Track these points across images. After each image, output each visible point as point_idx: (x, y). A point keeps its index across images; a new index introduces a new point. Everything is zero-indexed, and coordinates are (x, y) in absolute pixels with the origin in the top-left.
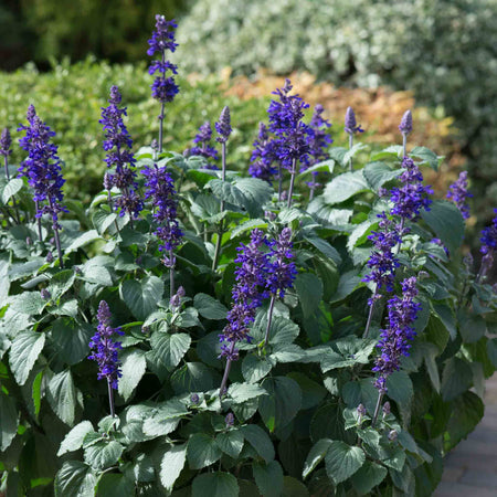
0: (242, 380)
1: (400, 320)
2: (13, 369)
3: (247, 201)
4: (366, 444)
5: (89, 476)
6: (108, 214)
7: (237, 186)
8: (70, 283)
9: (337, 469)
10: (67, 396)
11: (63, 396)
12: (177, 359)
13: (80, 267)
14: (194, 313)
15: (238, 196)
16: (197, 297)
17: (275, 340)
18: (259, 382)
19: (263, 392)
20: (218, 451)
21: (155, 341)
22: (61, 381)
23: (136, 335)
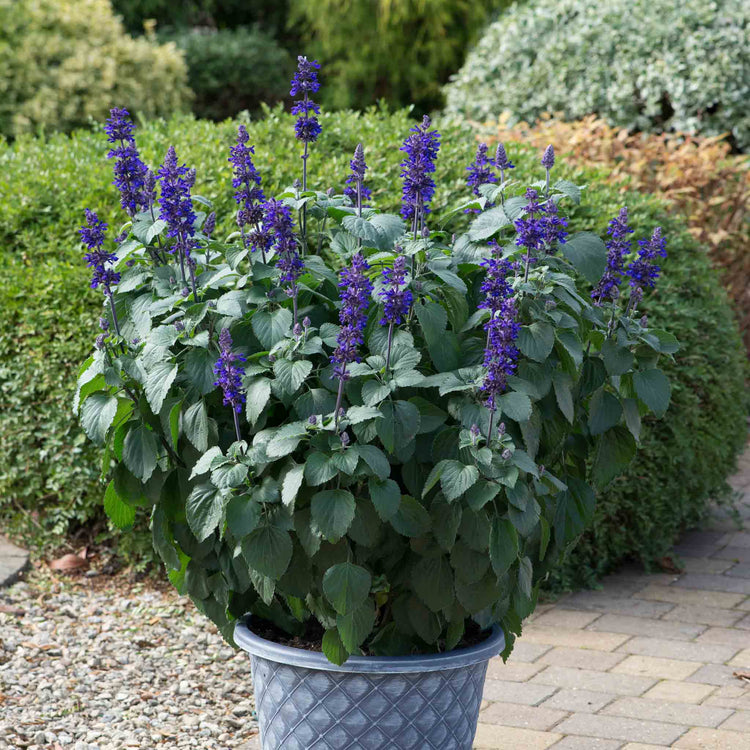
0: (361, 403)
1: (500, 339)
2: (149, 399)
3: (379, 237)
4: (479, 463)
5: (218, 498)
6: (241, 250)
7: (372, 222)
8: (203, 316)
9: (451, 486)
10: (201, 426)
11: (198, 426)
12: (297, 383)
13: (214, 301)
14: (318, 341)
15: (369, 231)
16: (323, 327)
17: (397, 366)
18: (377, 405)
19: (380, 415)
20: (334, 468)
21: (278, 367)
22: (197, 410)
23: (263, 364)
